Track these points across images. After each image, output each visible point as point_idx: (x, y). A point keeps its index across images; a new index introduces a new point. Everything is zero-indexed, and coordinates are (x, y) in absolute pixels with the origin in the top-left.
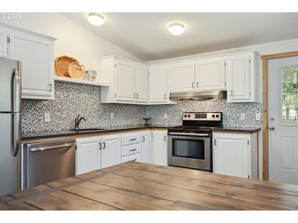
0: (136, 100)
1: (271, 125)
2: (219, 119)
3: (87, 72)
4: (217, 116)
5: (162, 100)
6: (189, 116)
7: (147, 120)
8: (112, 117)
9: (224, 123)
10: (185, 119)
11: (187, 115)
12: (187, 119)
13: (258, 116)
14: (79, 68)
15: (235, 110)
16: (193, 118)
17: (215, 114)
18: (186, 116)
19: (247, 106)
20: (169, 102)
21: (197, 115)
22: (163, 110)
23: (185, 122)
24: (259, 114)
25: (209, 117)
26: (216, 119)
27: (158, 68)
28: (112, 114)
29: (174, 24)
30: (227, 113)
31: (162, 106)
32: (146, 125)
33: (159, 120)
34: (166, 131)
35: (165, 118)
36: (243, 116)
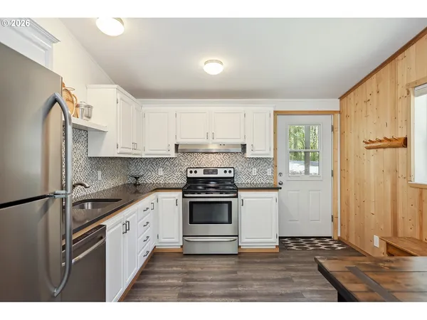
1: (280, 179)
2: (232, 175)
4: (230, 172)
5: (164, 152)
6: (196, 172)
7: (137, 178)
8: (100, 178)
9: (235, 180)
10: (190, 175)
11: (193, 170)
12: (193, 175)
13: (269, 172)
14: (70, 98)
15: (247, 165)
16: (200, 174)
17: (228, 170)
18: (191, 172)
19: (259, 161)
20: (173, 154)
21: (206, 172)
22: (156, 164)
24: (270, 169)
25: (221, 174)
26: (228, 175)
28: (100, 173)
29: (212, 61)
30: (239, 169)
31: (155, 159)
32: (135, 185)
33: (151, 178)
34: (180, 193)
35: (159, 176)
36: (254, 171)
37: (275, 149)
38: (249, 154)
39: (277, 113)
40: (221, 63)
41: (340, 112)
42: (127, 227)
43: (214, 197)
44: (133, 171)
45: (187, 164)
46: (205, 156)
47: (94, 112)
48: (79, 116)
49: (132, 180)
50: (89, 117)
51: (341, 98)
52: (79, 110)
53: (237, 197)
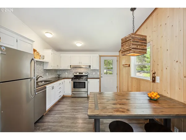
0: (58, 68)
1: (101, 76)
2: (87, 74)
3: (40, 56)
5: (67, 68)
8: (47, 75)
9: (88, 76)
10: (75, 74)
12: (76, 74)
13: (98, 73)
14: (38, 54)
16: (78, 74)
17: (86, 73)
19: (95, 70)
20: (69, 68)
21: (80, 73)
23: (75, 76)
25: (84, 74)
26: (86, 74)
27: (64, 55)
28: (47, 74)
30: (89, 72)
31: (65, 70)
32: (59, 77)
33: (63, 75)
34: (71, 79)
35: (66, 74)
36: (94, 73)
37: (100, 67)
38: (92, 68)
39: (100, 56)
40: (81, 43)
41: (119, 56)
42: (53, 88)
43: (81, 81)
44: (58, 73)
45: (74, 71)
46: (79, 69)
47: (45, 57)
48: (41, 59)
49: (58, 76)
50: (44, 59)
51: (119, 52)
52: (41, 57)
53: (87, 81)
